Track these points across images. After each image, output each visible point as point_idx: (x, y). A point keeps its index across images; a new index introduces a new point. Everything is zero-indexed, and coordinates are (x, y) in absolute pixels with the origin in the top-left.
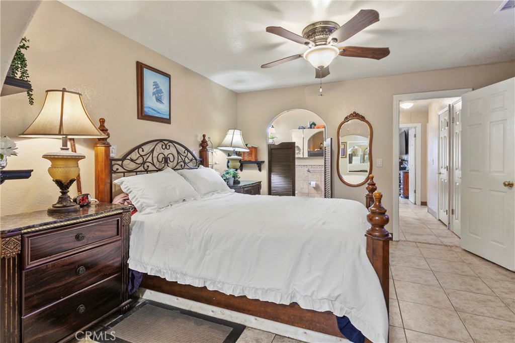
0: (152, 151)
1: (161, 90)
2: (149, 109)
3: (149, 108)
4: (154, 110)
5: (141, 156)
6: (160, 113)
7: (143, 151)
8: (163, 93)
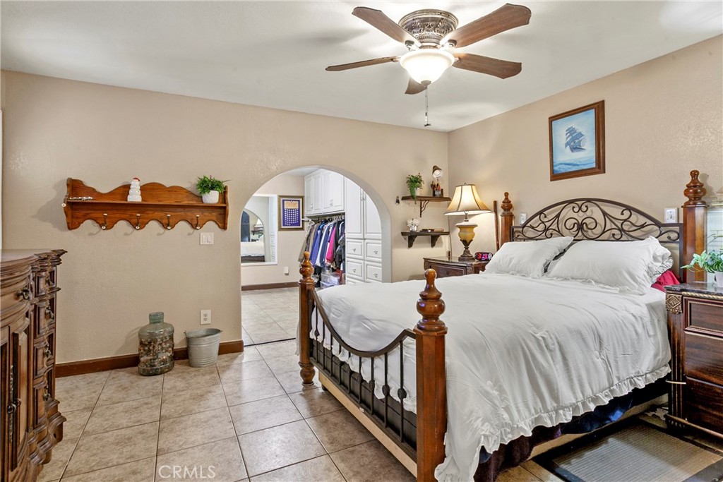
0: (558, 216)
1: (580, 133)
2: (560, 166)
3: (561, 164)
4: (568, 164)
5: (543, 222)
6: (578, 165)
7: (545, 217)
8: (583, 135)
